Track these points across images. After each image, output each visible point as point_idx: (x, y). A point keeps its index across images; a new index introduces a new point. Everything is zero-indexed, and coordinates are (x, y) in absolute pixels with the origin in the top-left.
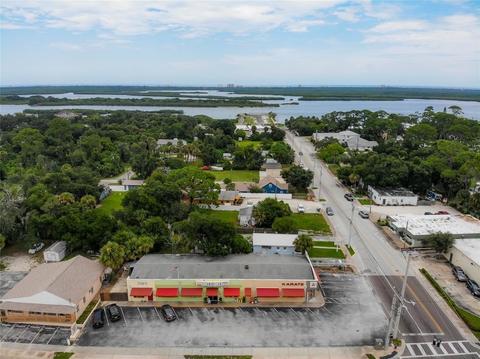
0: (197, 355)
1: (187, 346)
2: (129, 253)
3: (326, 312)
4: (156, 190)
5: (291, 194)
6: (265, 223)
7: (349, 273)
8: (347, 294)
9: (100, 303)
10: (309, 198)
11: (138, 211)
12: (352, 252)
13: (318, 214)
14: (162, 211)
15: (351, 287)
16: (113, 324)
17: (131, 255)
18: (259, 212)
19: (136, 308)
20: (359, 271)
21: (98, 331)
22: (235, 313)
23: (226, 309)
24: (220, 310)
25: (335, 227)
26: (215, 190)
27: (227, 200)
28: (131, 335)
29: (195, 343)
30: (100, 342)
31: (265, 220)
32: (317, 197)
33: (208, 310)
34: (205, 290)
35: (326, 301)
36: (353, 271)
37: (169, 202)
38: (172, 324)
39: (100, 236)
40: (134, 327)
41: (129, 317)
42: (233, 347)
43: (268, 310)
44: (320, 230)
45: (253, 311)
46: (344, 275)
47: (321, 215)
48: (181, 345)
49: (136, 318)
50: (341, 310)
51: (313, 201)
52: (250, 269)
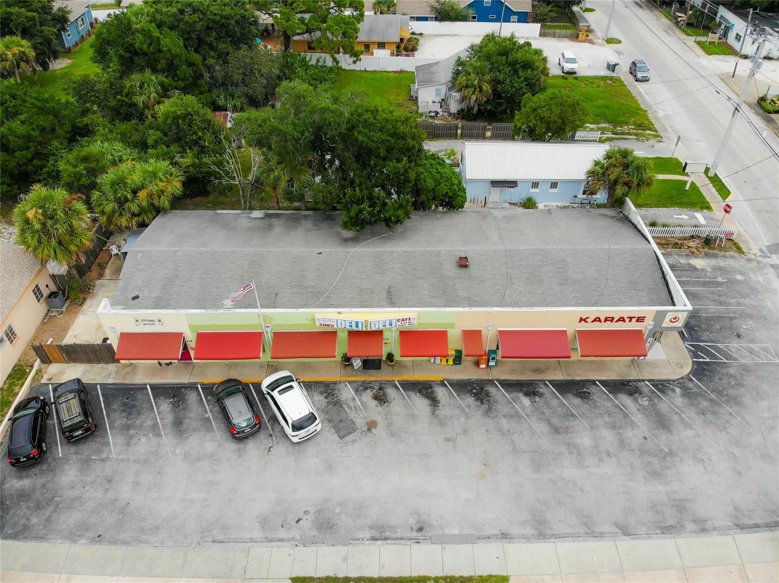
0: (332, 574)
1: (298, 537)
2: (114, 211)
3: (700, 394)
4: (182, 12)
5: (539, 25)
6: (489, 108)
7: (732, 257)
8: (745, 326)
9: (39, 371)
10: (581, 37)
11: (136, 78)
12: (723, 191)
13: (611, 79)
14: (207, 75)
15: (747, 301)
16: (73, 449)
17: (121, 215)
18: (473, 76)
19: (142, 388)
20: (755, 250)
21: (27, 477)
22: (434, 402)
23: (410, 386)
24: (391, 392)
25: (661, 114)
26: (348, 12)
27: (380, 40)
28: (125, 492)
31: (488, 100)
32: (599, 33)
33: (356, 391)
34: (342, 336)
35: (695, 355)
36: (739, 250)
37: (222, 46)
38: (251, 446)
39: (37, 155)
40: (135, 462)
41: (120, 420)
42: (443, 540)
43: (529, 389)
44: (627, 124)
45: (488, 394)
46: (722, 263)
47: (618, 80)
48: (282, 534)
49: (141, 427)
50: (740, 385)
51: (591, 42)
52: (473, 269)
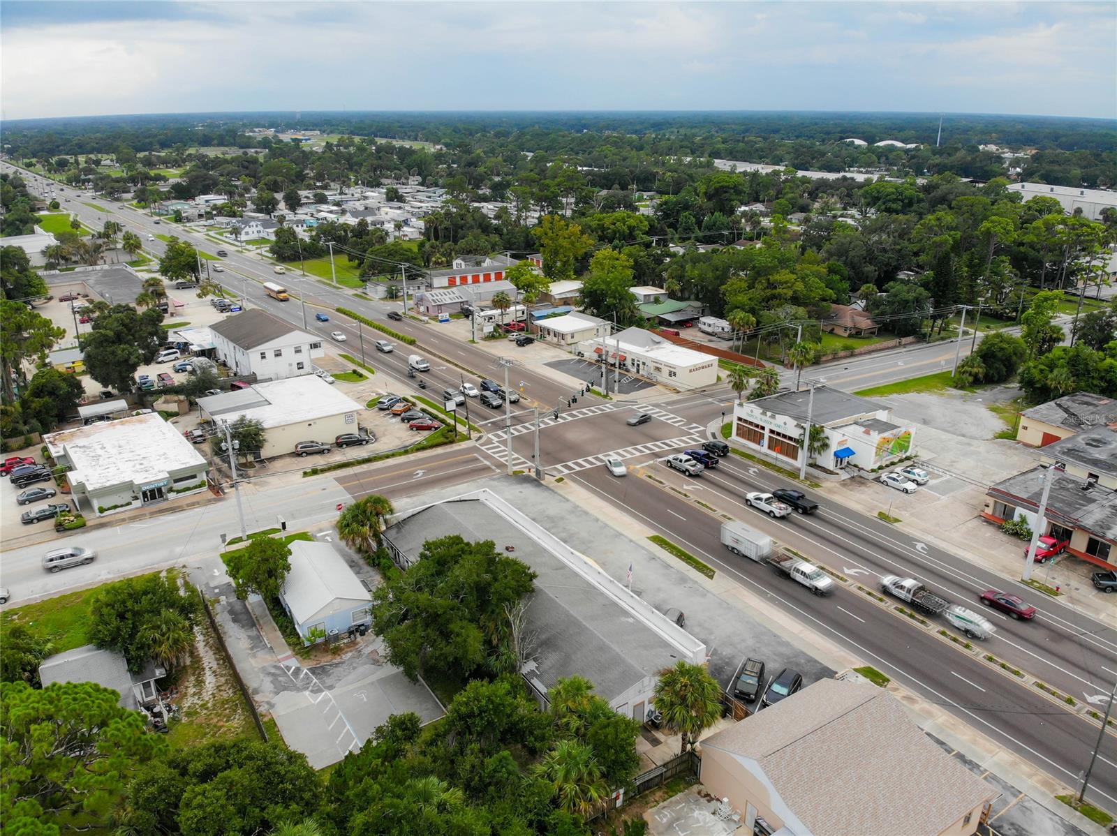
29: (683, 579)
30: (803, 661)
41: (728, 669)
49: (721, 659)
